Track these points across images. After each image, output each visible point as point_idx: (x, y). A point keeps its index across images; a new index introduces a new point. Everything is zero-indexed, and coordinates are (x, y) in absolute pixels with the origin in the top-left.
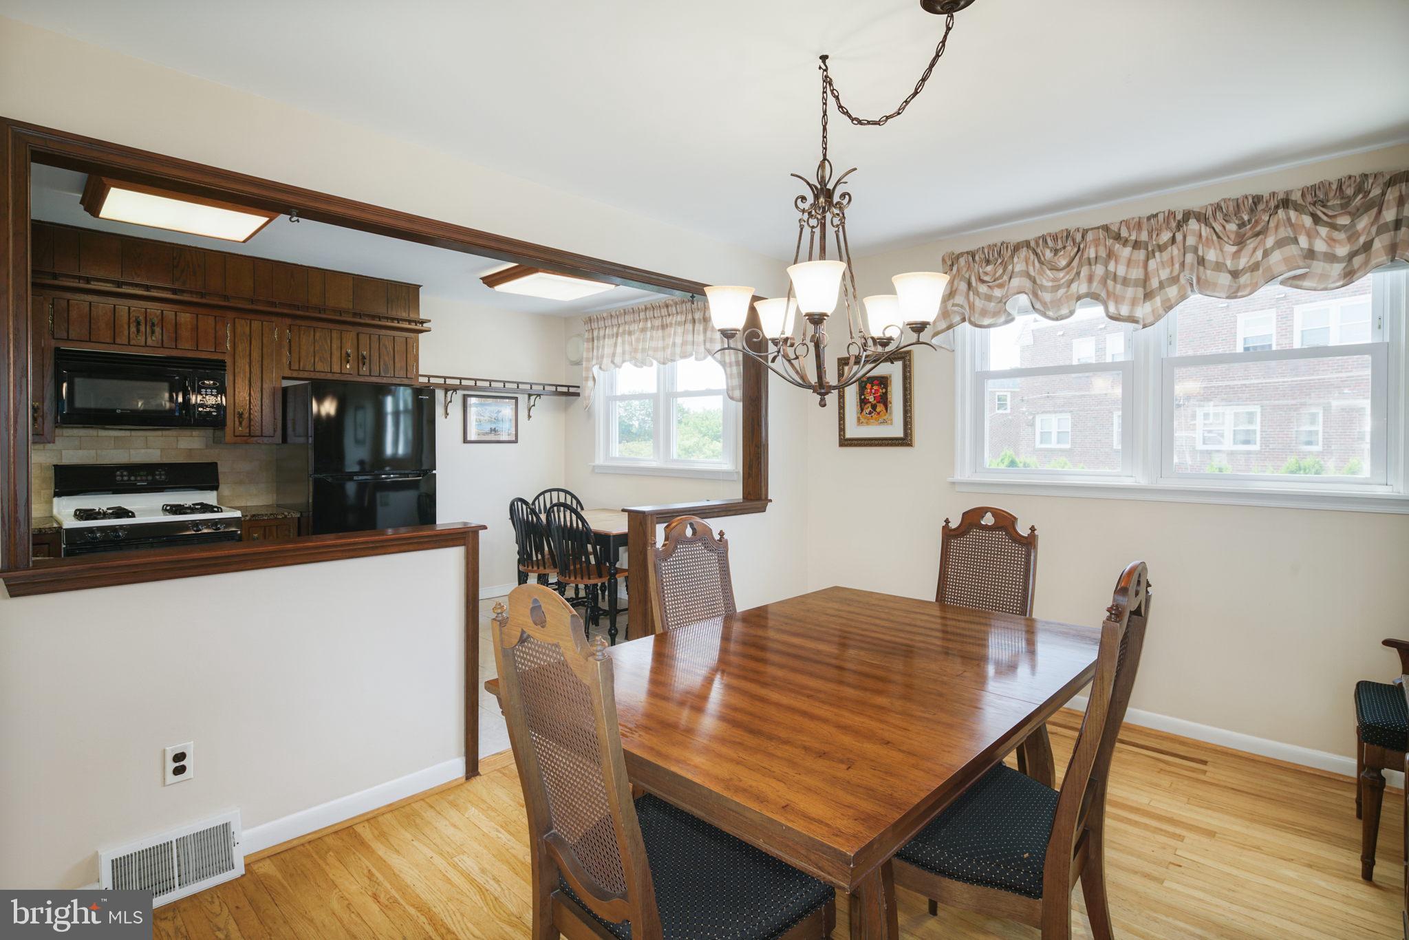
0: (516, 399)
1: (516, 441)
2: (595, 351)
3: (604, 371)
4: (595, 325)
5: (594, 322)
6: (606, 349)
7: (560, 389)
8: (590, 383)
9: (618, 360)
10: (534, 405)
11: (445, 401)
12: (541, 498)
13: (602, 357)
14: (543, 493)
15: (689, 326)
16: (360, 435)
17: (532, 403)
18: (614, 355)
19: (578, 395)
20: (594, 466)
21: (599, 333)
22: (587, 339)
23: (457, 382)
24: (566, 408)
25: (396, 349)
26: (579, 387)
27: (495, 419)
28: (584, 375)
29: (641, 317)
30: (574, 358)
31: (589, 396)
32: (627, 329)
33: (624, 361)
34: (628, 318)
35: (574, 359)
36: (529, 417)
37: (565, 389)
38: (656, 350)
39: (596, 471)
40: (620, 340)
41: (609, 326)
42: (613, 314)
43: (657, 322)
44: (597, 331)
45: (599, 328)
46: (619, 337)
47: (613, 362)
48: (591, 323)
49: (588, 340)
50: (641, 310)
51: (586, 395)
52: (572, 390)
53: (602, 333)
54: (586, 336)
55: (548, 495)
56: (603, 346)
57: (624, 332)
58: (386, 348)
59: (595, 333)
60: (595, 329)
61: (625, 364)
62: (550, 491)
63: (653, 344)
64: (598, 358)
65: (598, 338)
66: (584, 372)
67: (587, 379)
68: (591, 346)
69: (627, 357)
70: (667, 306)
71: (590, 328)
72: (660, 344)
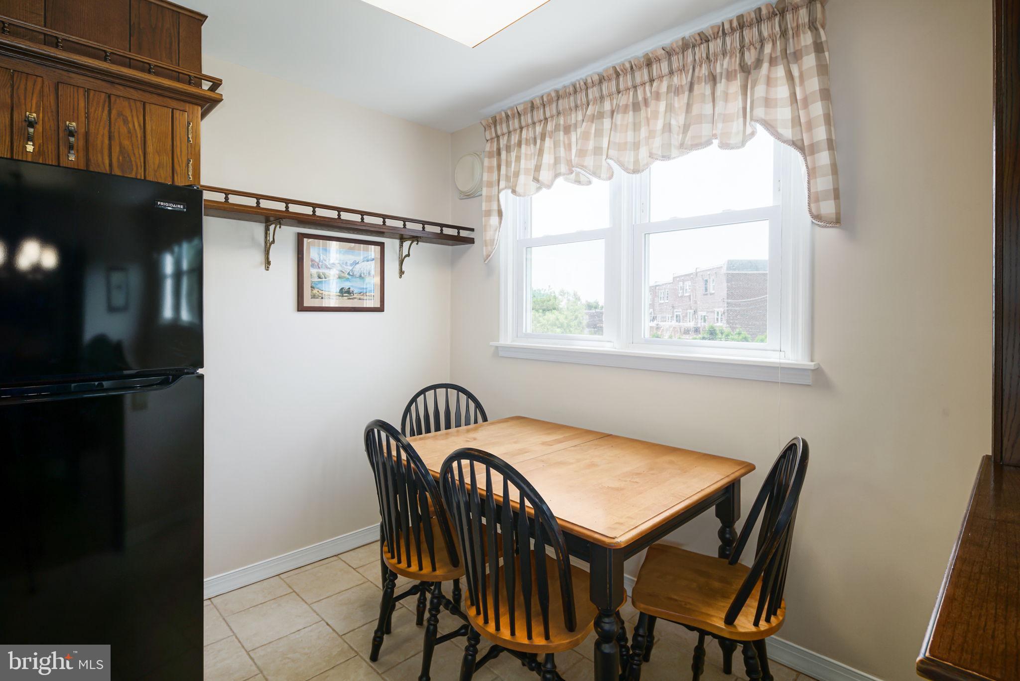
0: (382, 245)
1: (381, 309)
2: (503, 168)
3: (520, 195)
4: (502, 128)
5: (501, 123)
6: (523, 161)
7: (447, 231)
8: (494, 220)
9: (545, 175)
10: (408, 255)
11: (266, 243)
12: (421, 399)
13: (517, 174)
14: (423, 392)
15: (703, 89)
16: (119, 299)
17: (405, 252)
18: (538, 168)
19: (471, 241)
20: (497, 347)
21: (509, 140)
22: (490, 152)
23: (281, 206)
24: (453, 262)
25: (148, 127)
26: (472, 230)
27: (349, 274)
28: (484, 208)
29: (591, 97)
30: (466, 187)
31: (492, 241)
32: (562, 122)
33: (557, 176)
34: (563, 104)
35: (465, 190)
36: (402, 273)
37: (453, 232)
38: (622, 147)
39: (501, 354)
40: (548, 142)
41: (528, 126)
42: (538, 102)
43: (625, 99)
44: (506, 137)
45: (509, 132)
46: (547, 139)
47: (536, 180)
48: (495, 126)
49: (490, 155)
50: (590, 84)
51: (488, 238)
52: (463, 234)
53: (515, 138)
54: (488, 149)
55: (430, 394)
56: (518, 158)
57: (557, 128)
58: (126, 121)
59: (503, 142)
60: (503, 135)
61: (560, 181)
62: (434, 387)
63: (618, 137)
64: (508, 178)
65: (508, 149)
66: (484, 204)
67: (488, 213)
68: (495, 163)
69: (563, 168)
70: (649, 64)
71: (494, 135)
72: (630, 136)
